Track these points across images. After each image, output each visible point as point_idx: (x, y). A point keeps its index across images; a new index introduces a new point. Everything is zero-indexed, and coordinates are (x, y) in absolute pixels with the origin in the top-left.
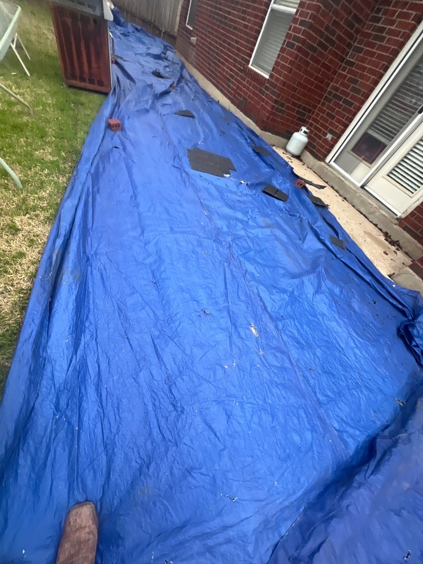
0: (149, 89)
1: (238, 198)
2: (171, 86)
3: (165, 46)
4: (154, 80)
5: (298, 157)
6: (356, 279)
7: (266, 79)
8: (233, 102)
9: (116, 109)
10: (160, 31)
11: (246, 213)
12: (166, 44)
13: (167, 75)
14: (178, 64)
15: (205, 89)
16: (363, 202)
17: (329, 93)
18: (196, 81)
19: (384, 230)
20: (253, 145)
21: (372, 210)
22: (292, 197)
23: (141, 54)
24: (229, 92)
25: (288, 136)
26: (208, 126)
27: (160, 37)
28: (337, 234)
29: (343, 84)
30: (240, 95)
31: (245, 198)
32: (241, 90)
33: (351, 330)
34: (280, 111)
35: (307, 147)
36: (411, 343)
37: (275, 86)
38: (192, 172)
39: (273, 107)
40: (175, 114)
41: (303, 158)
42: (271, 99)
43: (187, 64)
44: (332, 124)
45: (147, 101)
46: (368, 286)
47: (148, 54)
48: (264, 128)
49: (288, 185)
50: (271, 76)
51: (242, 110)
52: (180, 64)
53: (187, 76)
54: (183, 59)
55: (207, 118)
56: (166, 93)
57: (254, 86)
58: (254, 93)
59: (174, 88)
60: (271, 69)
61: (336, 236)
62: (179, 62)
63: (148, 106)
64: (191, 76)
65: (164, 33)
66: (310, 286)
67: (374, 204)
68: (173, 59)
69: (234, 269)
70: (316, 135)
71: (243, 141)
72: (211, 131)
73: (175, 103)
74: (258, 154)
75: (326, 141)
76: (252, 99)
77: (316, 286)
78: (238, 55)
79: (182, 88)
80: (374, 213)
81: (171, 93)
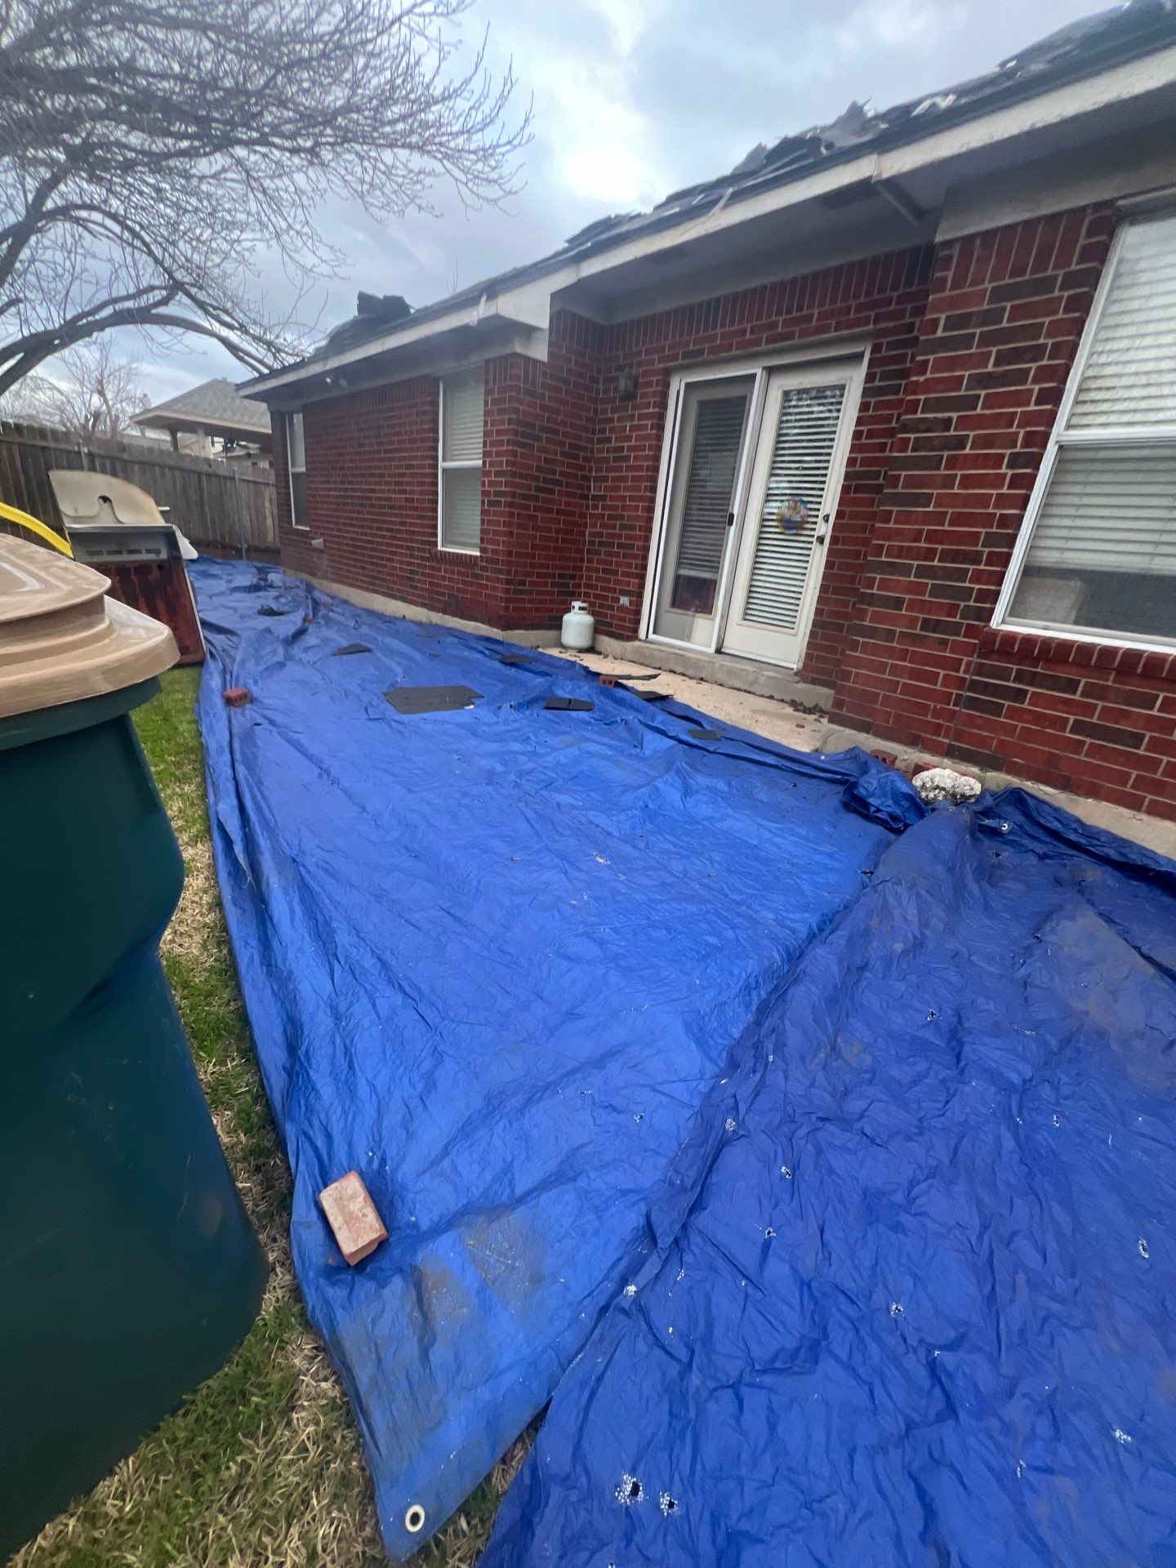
0: (268, 636)
1: (503, 728)
2: (305, 620)
3: (258, 569)
4: (266, 622)
5: (591, 650)
6: (754, 768)
7: (476, 557)
8: (431, 608)
9: (228, 677)
10: (239, 550)
11: (527, 740)
12: (259, 565)
13: (286, 608)
14: (298, 587)
15: (370, 607)
16: (731, 672)
17: (592, 543)
18: (345, 602)
19: (788, 699)
20: (499, 656)
21: (751, 678)
22: (598, 700)
23: (222, 594)
24: (418, 596)
25: (557, 625)
26: (401, 654)
27: (241, 558)
28: (699, 724)
29: (603, 526)
30: (443, 594)
31: (516, 725)
32: (439, 585)
33: (759, 820)
34: (522, 592)
35: (598, 629)
36: (869, 810)
37: (497, 561)
38: (405, 718)
39: (507, 591)
40: (334, 655)
41: (599, 648)
42: (498, 580)
43: (315, 582)
44: (617, 582)
45: (274, 652)
46: (779, 772)
47: (236, 589)
48: (507, 626)
49: (586, 688)
50: (482, 550)
51: (454, 614)
52: (303, 587)
53: (324, 599)
54: (304, 576)
55: (395, 644)
56: (301, 633)
57: (460, 573)
58: (464, 582)
59: (310, 621)
60: (478, 541)
61: (699, 728)
62: (298, 583)
63: (280, 657)
64: (333, 597)
65: (248, 550)
66: (670, 789)
67: (749, 667)
68: (284, 582)
69: (537, 807)
70: (601, 606)
71: (477, 656)
72: (411, 659)
73: (326, 641)
74: (512, 664)
75: (622, 609)
76: (466, 592)
77: (680, 786)
78: (412, 541)
79: (325, 617)
80: (756, 681)
81: (311, 629)
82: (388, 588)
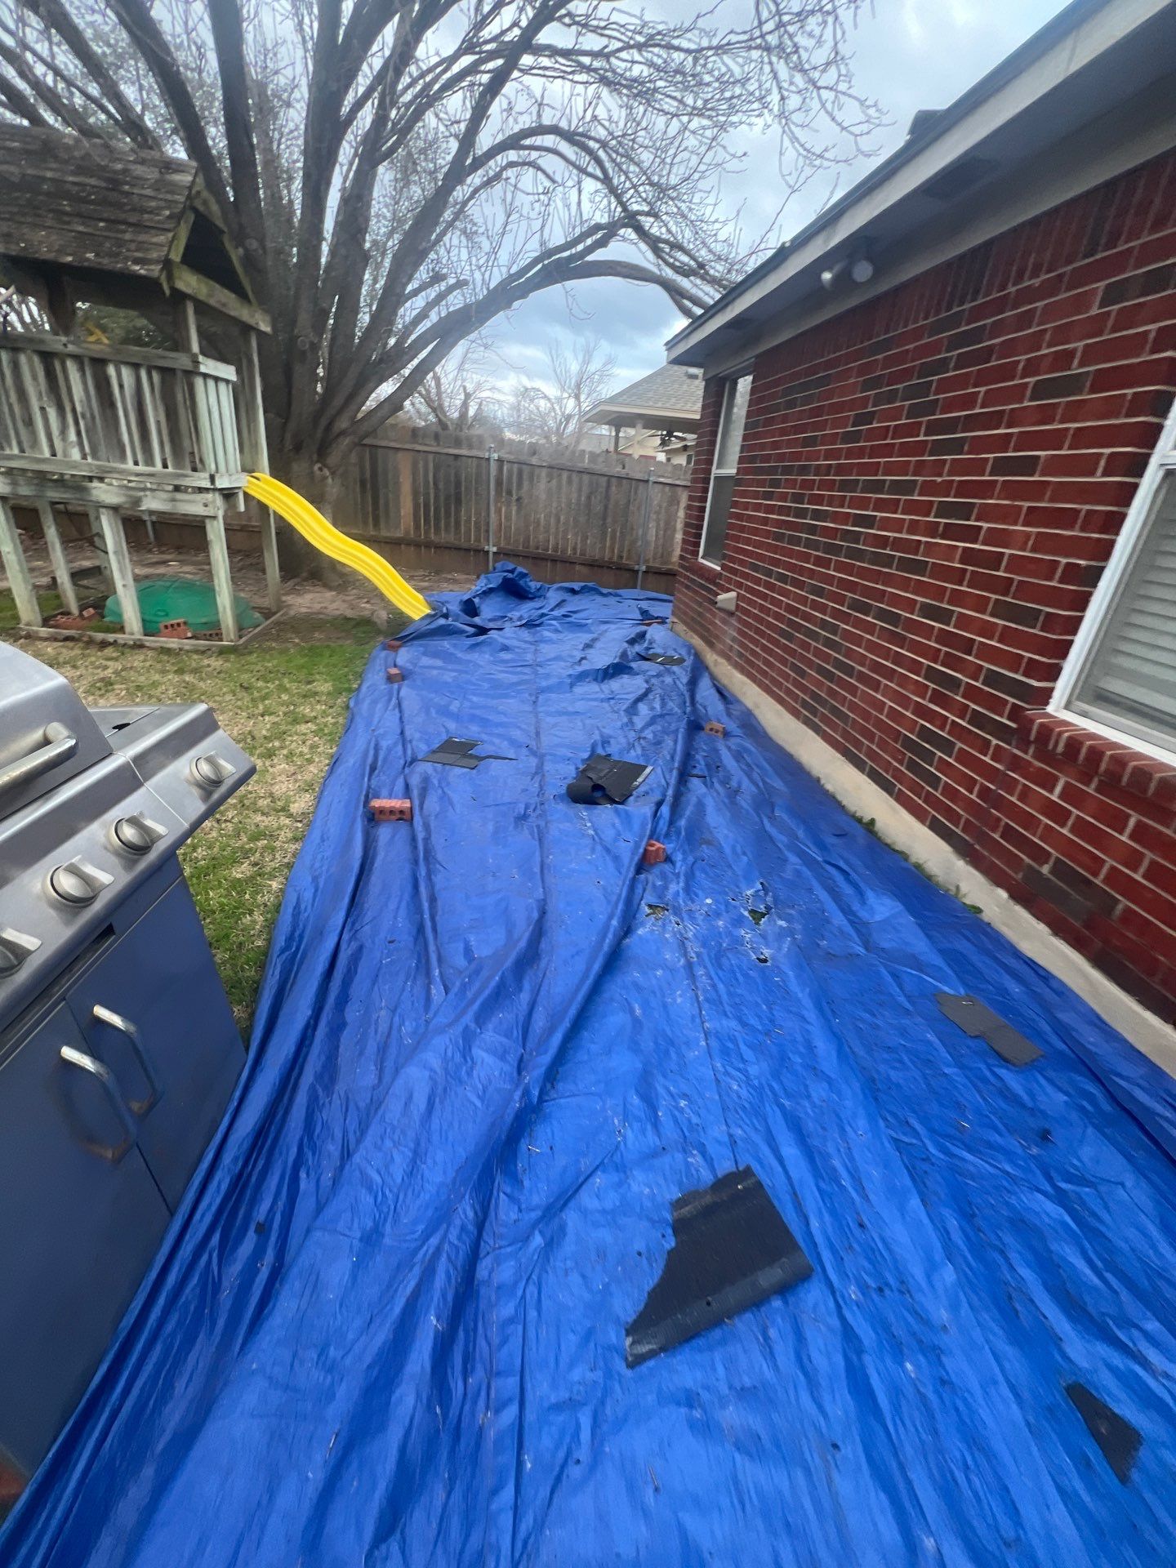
10: (634, 575)
14: (682, 662)
27: (636, 585)
52: (689, 662)
53: (713, 704)
62: (684, 655)
65: (646, 574)
68: (666, 648)
82: (846, 735)
